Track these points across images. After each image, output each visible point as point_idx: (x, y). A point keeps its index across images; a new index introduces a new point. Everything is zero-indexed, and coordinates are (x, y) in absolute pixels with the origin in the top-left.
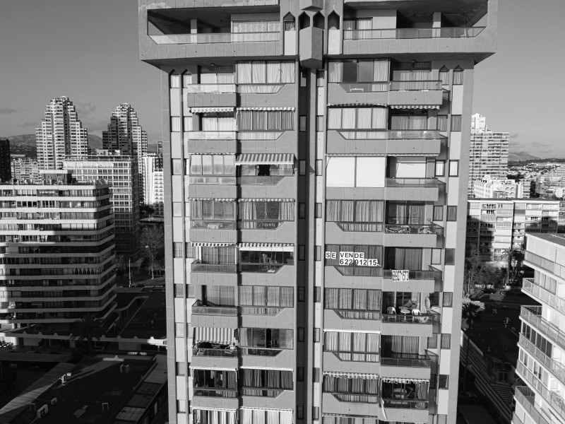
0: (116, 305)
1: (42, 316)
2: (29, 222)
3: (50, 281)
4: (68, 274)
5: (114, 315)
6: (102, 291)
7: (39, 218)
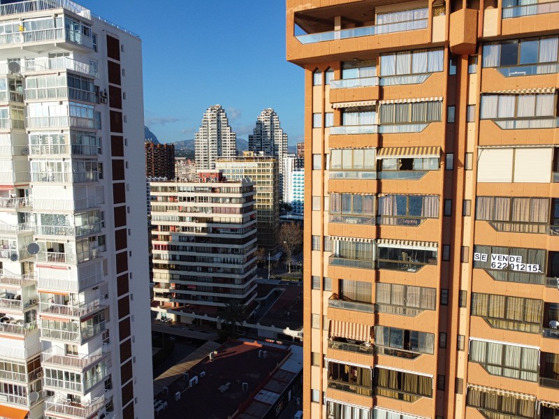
0: (256, 295)
1: (195, 298)
2: (188, 215)
3: (203, 267)
4: (217, 262)
5: (254, 304)
6: (245, 280)
7: (195, 212)
